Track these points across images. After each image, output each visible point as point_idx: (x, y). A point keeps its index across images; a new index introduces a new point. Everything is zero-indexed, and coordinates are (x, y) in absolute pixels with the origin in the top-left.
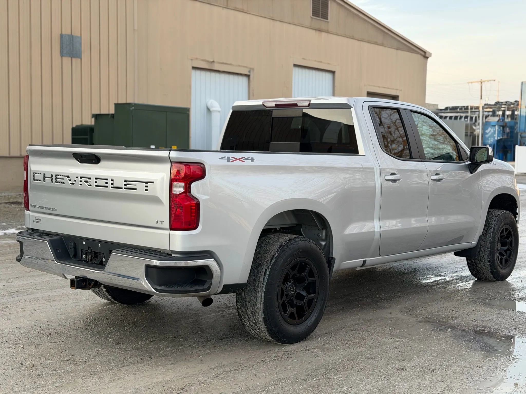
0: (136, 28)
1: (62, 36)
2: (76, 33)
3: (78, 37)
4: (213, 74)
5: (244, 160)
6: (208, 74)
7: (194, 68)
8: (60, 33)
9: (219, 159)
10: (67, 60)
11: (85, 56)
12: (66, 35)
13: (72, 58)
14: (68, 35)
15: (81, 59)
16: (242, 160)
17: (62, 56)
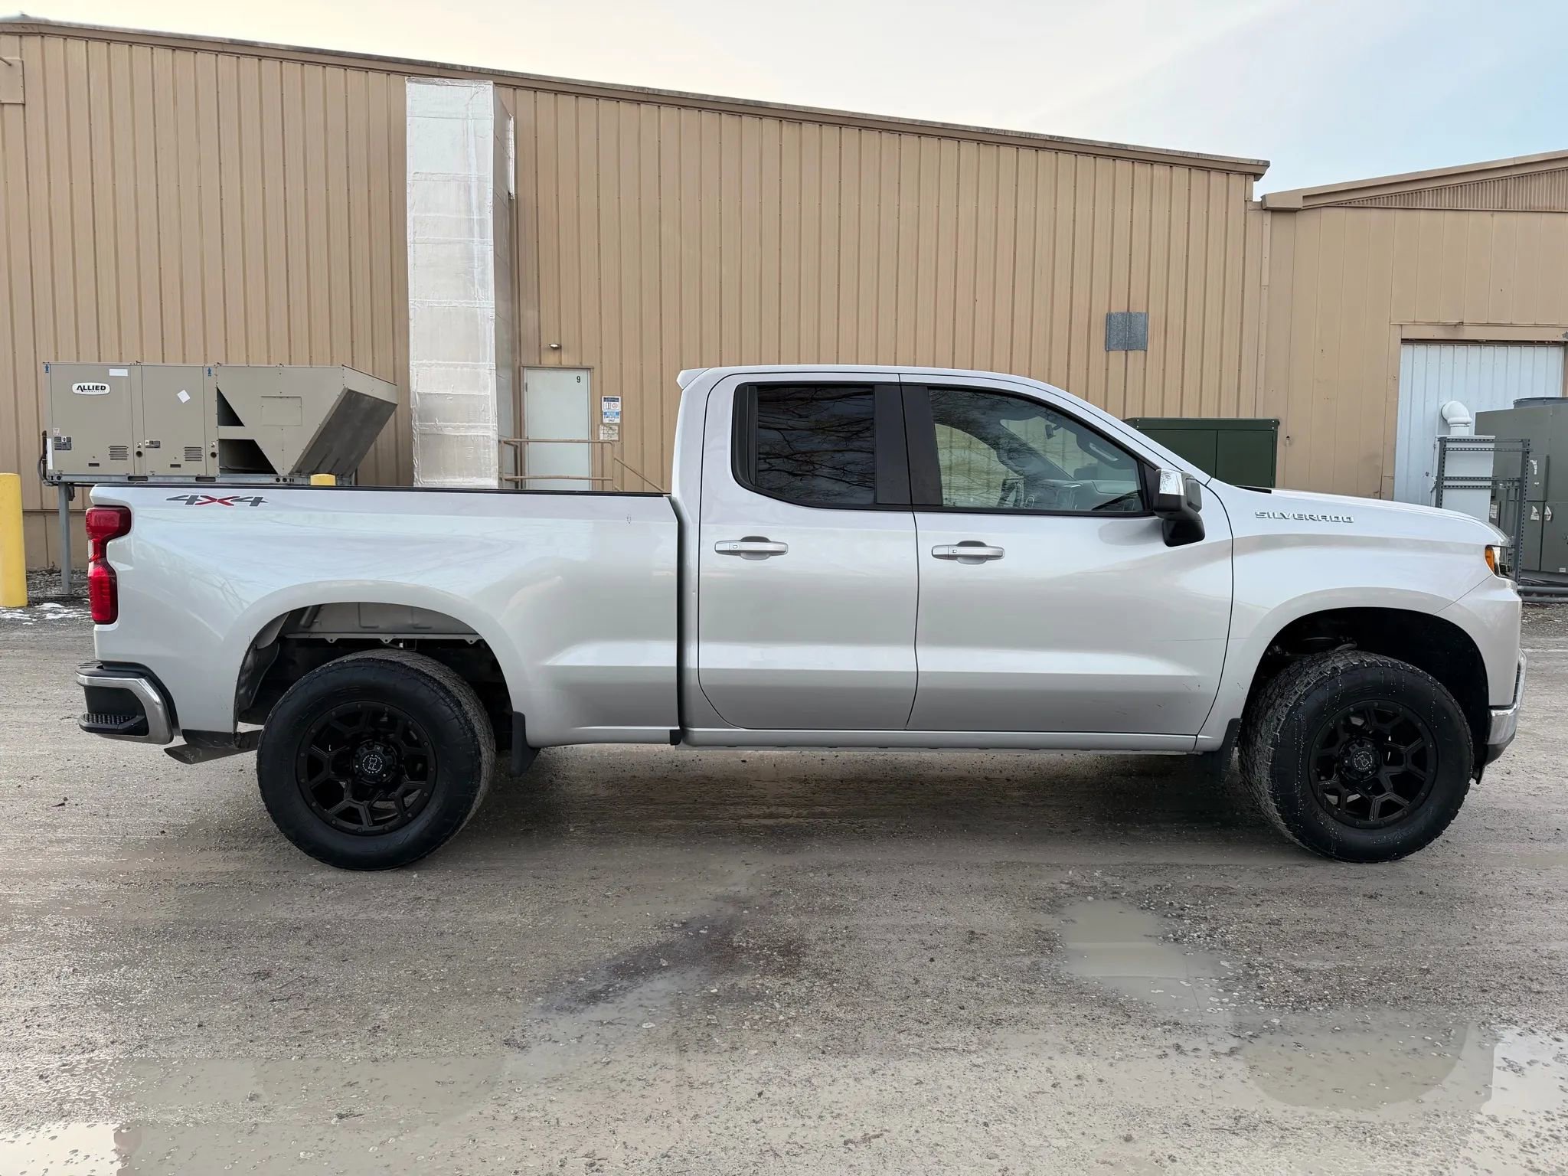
0: (1265, 282)
1: (1109, 317)
2: (1138, 308)
3: (1141, 314)
4: (1460, 350)
5: (233, 503)
6: (1448, 351)
7: (1405, 341)
8: (1107, 311)
9: (168, 499)
10: (1118, 356)
11: (1154, 345)
12: (1117, 314)
13: (1126, 351)
14: (1123, 314)
15: (1146, 351)
16: (229, 501)
17: (1108, 349)
